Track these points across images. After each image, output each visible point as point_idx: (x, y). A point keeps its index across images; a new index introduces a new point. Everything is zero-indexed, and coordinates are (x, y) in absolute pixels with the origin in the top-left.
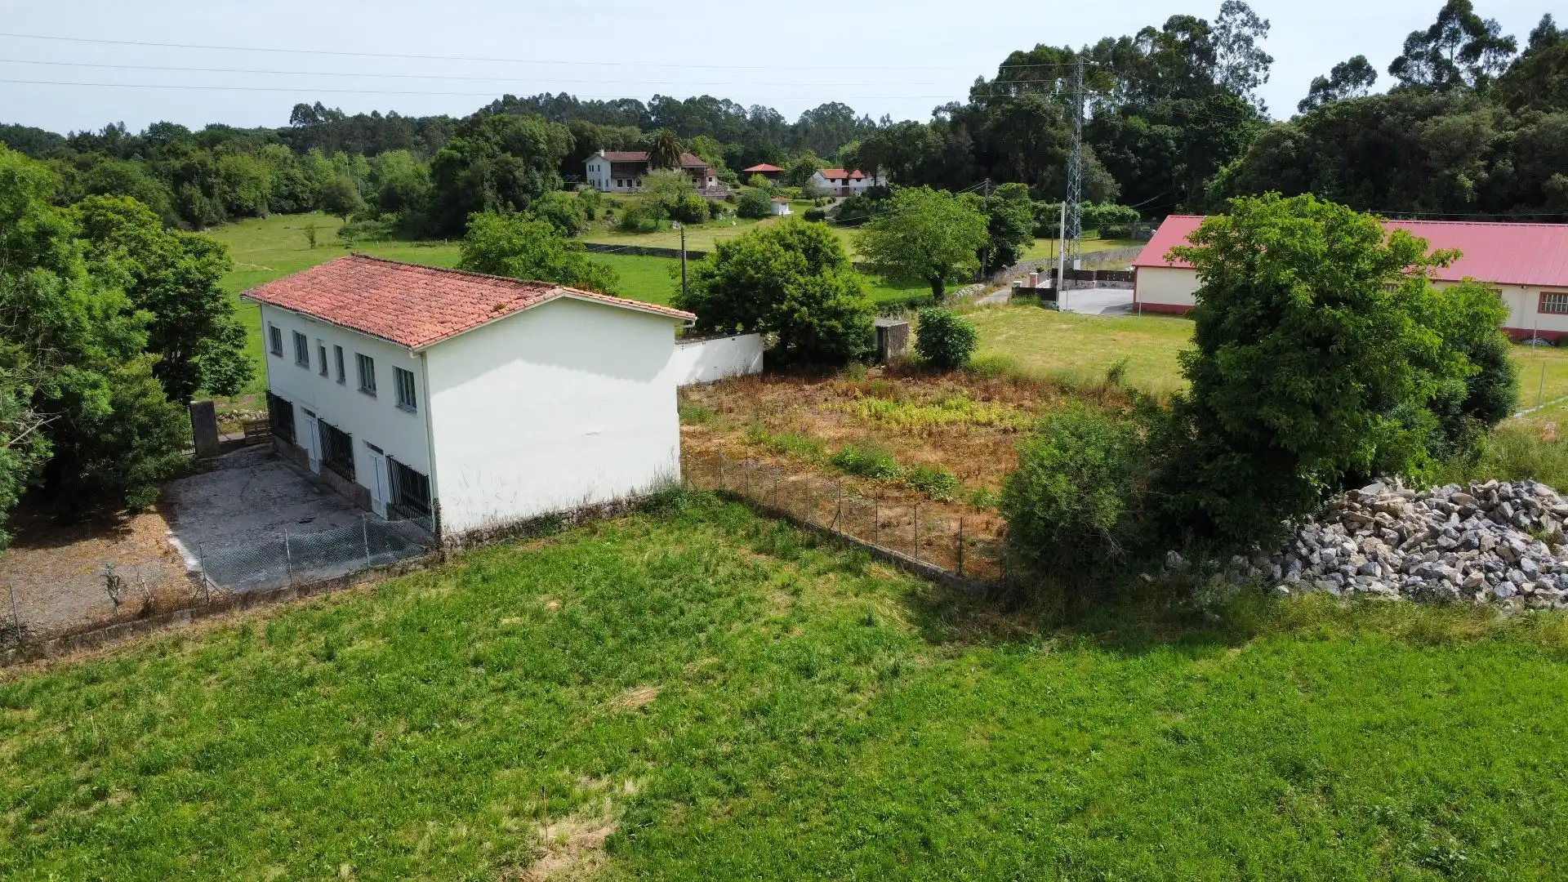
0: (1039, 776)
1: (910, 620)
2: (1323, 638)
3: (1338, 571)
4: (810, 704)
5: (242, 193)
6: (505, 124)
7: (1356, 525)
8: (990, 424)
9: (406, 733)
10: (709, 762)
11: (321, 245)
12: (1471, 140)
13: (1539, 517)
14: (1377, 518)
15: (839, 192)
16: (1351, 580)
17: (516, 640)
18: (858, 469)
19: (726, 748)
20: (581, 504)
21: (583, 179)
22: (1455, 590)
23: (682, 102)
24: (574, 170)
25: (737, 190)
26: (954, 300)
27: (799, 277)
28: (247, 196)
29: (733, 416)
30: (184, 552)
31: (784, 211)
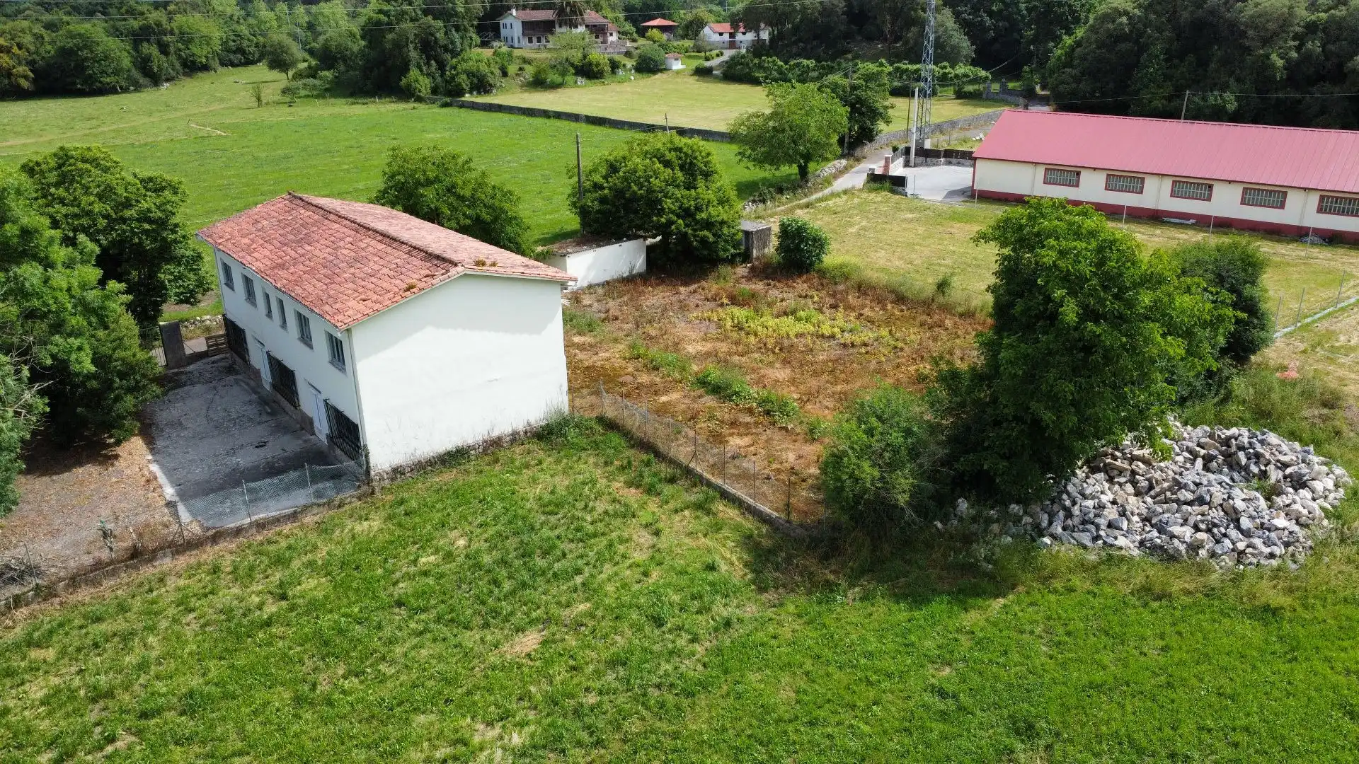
0: (829, 730)
1: (746, 565)
2: (1071, 590)
3: (1093, 523)
4: (660, 655)
5: (195, 49)
7: (1116, 472)
8: (833, 337)
9: (345, 677)
10: (577, 713)
11: (267, 104)
12: (1285, 22)
13: (1266, 466)
14: (1133, 467)
15: (726, 45)
16: (1102, 533)
17: (431, 581)
18: (718, 390)
19: (592, 699)
20: (486, 437)
21: (497, 36)
22: (1182, 548)
24: (489, 28)
25: (635, 45)
26: (819, 180)
27: (676, 191)
28: (200, 52)
29: (617, 324)
30: (162, 479)
31: (677, 66)
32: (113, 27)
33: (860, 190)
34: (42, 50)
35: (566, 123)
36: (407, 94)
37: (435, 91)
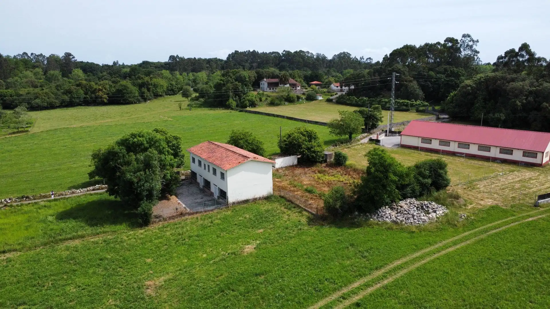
3: (383, 217)
4: (286, 233)
5: (158, 90)
6: (237, 72)
7: (394, 208)
8: (342, 181)
9: (226, 234)
10: (270, 239)
11: (183, 109)
12: (521, 91)
15: (339, 91)
17: (242, 221)
18: (310, 192)
20: (253, 198)
21: (259, 87)
23: (293, 52)
24: (256, 85)
25: (306, 90)
26: (355, 140)
27: (306, 143)
28: (160, 91)
29: (287, 177)
30: (181, 203)
31: (320, 98)
32: (133, 82)
33: (367, 144)
34: (111, 90)
35: (280, 119)
36: (228, 107)
37: (237, 106)
